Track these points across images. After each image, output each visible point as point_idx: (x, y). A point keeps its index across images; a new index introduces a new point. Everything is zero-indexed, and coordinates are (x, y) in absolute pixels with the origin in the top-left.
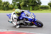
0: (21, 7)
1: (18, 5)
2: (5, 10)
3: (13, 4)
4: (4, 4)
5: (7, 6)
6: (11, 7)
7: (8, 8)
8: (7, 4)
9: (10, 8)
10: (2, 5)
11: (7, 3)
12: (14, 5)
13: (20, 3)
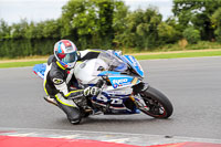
0: (213, 30)
1: (202, 21)
2: (141, 48)
3: (177, 19)
4: (138, 23)
5: (152, 30)
6: (169, 33)
7: (157, 38)
8: (149, 19)
9: (165, 38)
10: (130, 25)
11: (150, 14)
12: (184, 22)
13: (211, 12)
